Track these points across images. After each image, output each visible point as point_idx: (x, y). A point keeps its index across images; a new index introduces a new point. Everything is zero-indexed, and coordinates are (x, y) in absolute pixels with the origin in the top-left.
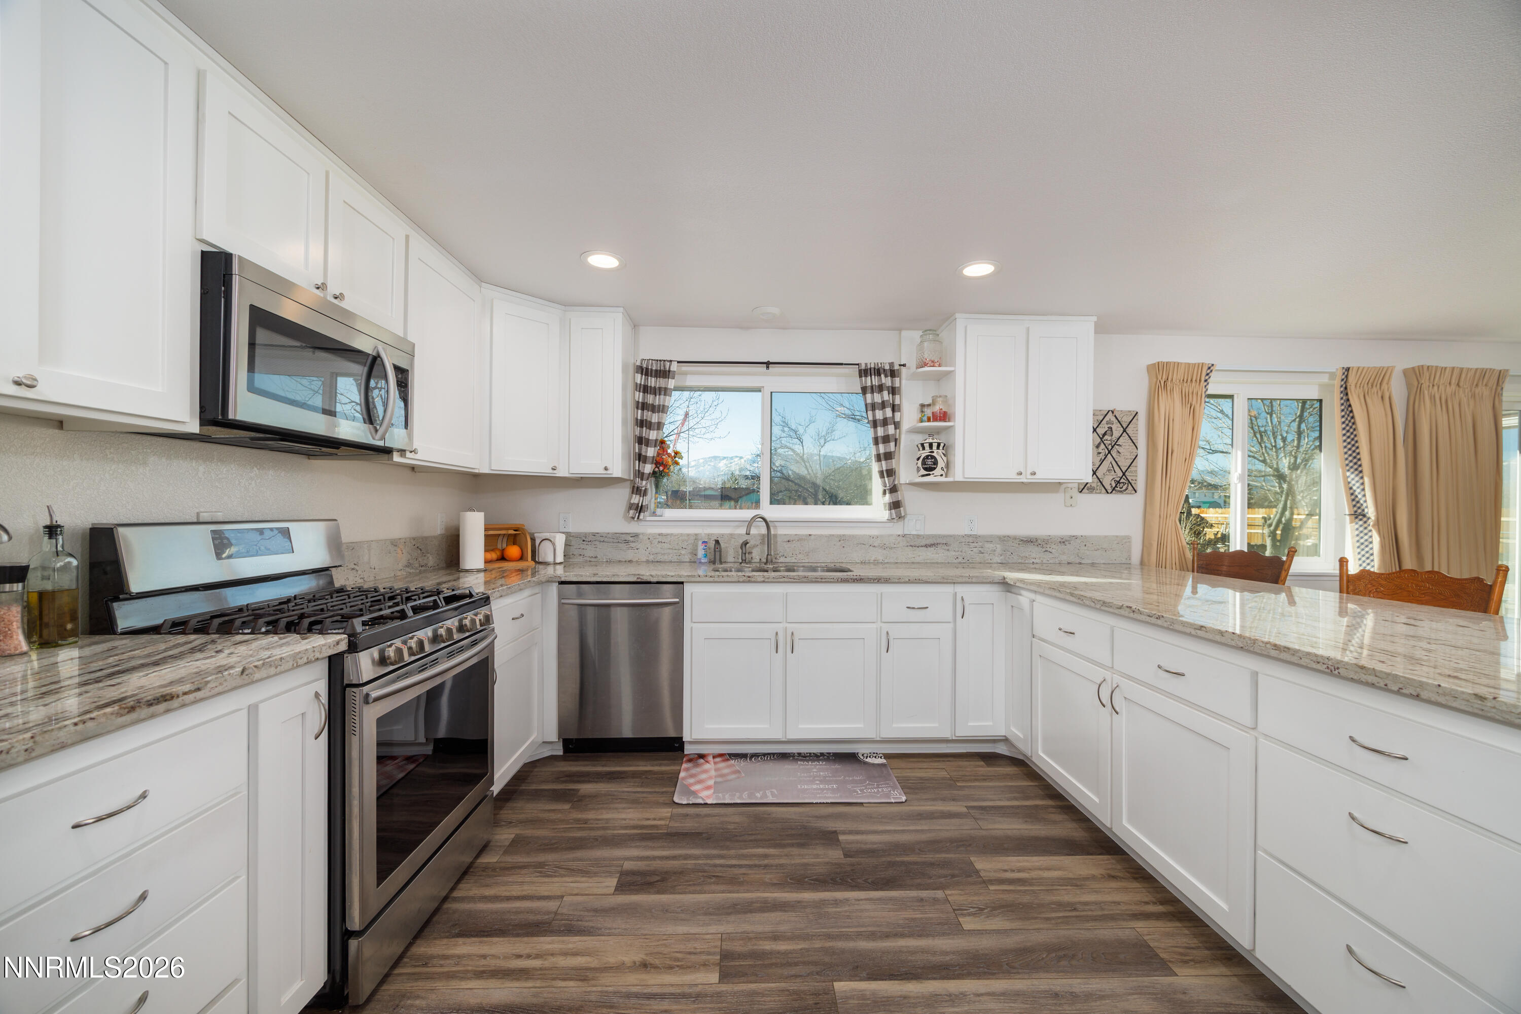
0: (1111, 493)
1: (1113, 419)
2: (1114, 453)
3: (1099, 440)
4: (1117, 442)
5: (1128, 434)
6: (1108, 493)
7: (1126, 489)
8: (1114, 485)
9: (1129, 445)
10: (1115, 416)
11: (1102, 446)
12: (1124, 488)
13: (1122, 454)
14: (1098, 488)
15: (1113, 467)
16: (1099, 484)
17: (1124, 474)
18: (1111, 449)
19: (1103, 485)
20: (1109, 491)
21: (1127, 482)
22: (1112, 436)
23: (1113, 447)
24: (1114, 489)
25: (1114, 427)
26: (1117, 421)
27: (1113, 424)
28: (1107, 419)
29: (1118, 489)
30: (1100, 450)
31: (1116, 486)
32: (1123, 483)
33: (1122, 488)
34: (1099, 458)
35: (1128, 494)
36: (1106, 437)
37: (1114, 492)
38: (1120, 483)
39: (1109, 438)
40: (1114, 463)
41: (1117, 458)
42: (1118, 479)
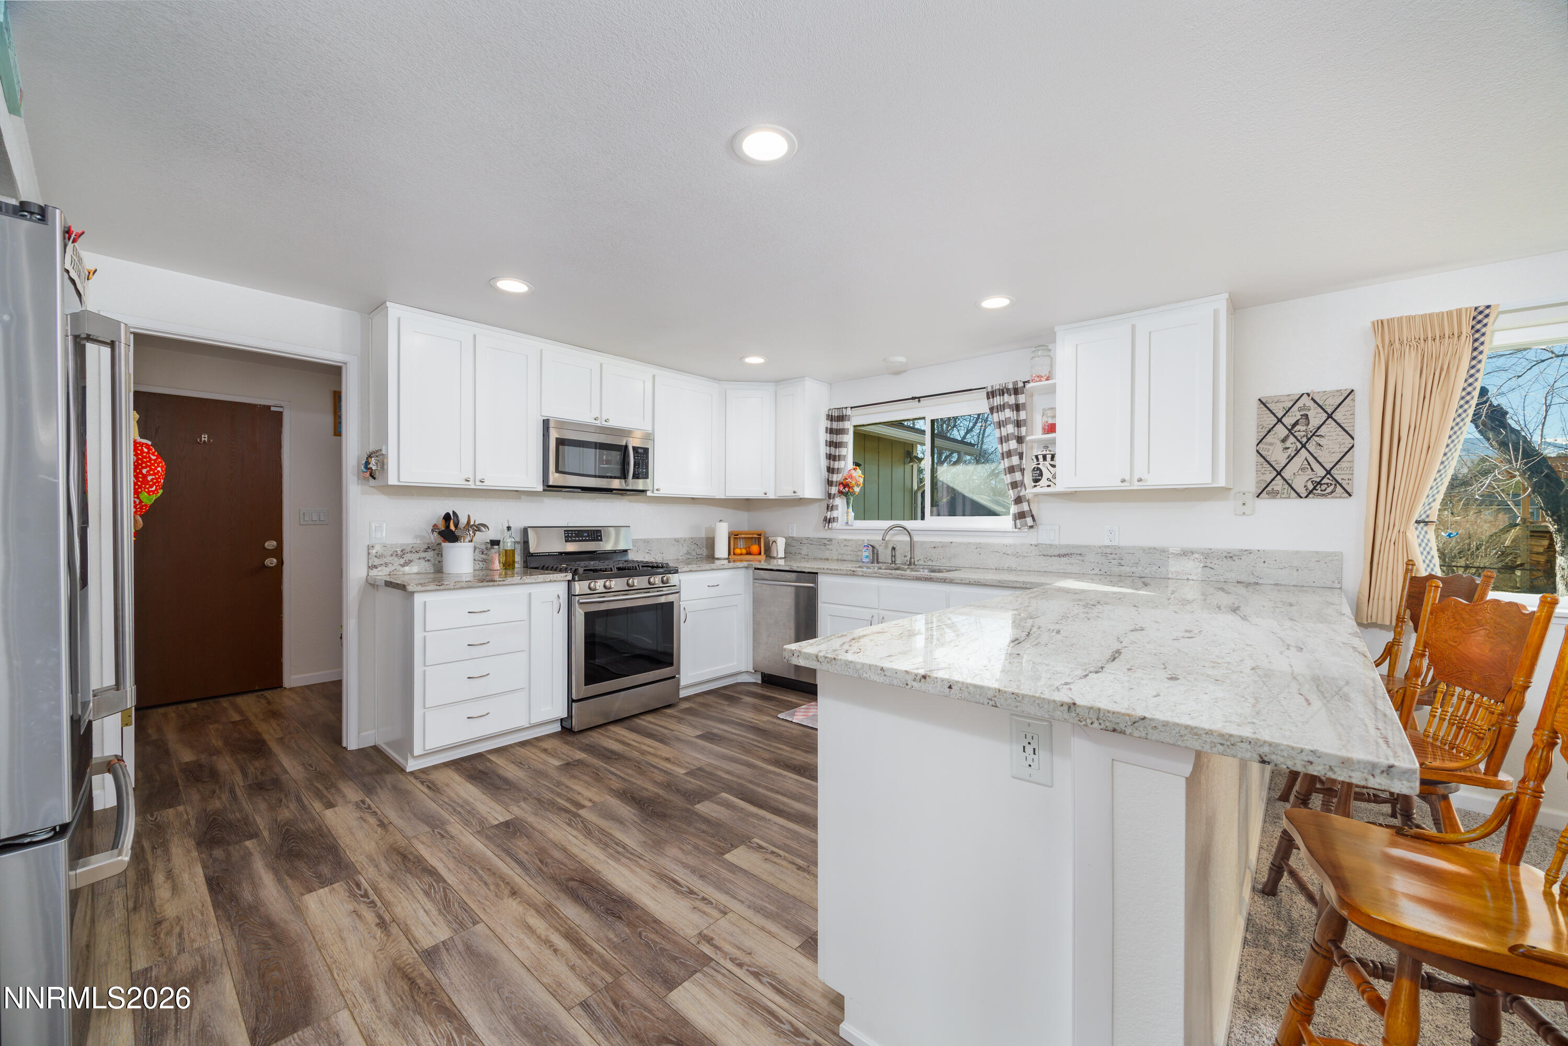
0: (1306, 497)
1: (1311, 404)
2: (1311, 446)
3: (1287, 432)
4: (1316, 432)
5: (1335, 421)
6: (1301, 497)
7: (1332, 492)
8: (1311, 487)
9: (1338, 435)
10: (1312, 399)
11: (1292, 439)
12: (1329, 490)
13: (1325, 447)
14: (1285, 491)
15: (1309, 464)
16: (1286, 486)
17: (1329, 472)
18: (1307, 442)
19: (1292, 488)
20: (1303, 495)
21: (1334, 483)
22: (1308, 424)
23: (1309, 439)
24: (1311, 492)
25: (1311, 414)
26: (1316, 406)
27: (1309, 410)
28: (1299, 404)
29: (1319, 491)
30: (1288, 444)
31: (1314, 488)
32: (1327, 484)
33: (1325, 490)
34: (1286, 455)
35: (1336, 497)
36: (1297, 428)
37: (1310, 496)
38: (1321, 484)
39: (1304, 428)
40: (1311, 459)
41: (1316, 452)
42: (1318, 480)
